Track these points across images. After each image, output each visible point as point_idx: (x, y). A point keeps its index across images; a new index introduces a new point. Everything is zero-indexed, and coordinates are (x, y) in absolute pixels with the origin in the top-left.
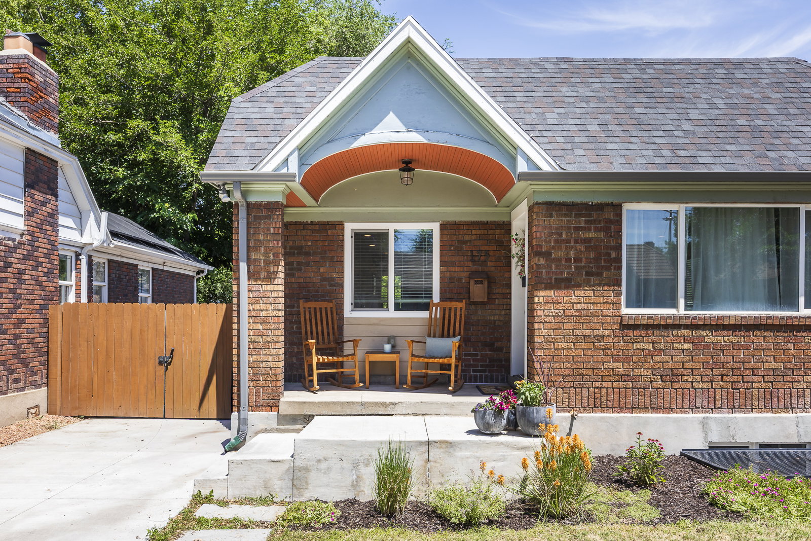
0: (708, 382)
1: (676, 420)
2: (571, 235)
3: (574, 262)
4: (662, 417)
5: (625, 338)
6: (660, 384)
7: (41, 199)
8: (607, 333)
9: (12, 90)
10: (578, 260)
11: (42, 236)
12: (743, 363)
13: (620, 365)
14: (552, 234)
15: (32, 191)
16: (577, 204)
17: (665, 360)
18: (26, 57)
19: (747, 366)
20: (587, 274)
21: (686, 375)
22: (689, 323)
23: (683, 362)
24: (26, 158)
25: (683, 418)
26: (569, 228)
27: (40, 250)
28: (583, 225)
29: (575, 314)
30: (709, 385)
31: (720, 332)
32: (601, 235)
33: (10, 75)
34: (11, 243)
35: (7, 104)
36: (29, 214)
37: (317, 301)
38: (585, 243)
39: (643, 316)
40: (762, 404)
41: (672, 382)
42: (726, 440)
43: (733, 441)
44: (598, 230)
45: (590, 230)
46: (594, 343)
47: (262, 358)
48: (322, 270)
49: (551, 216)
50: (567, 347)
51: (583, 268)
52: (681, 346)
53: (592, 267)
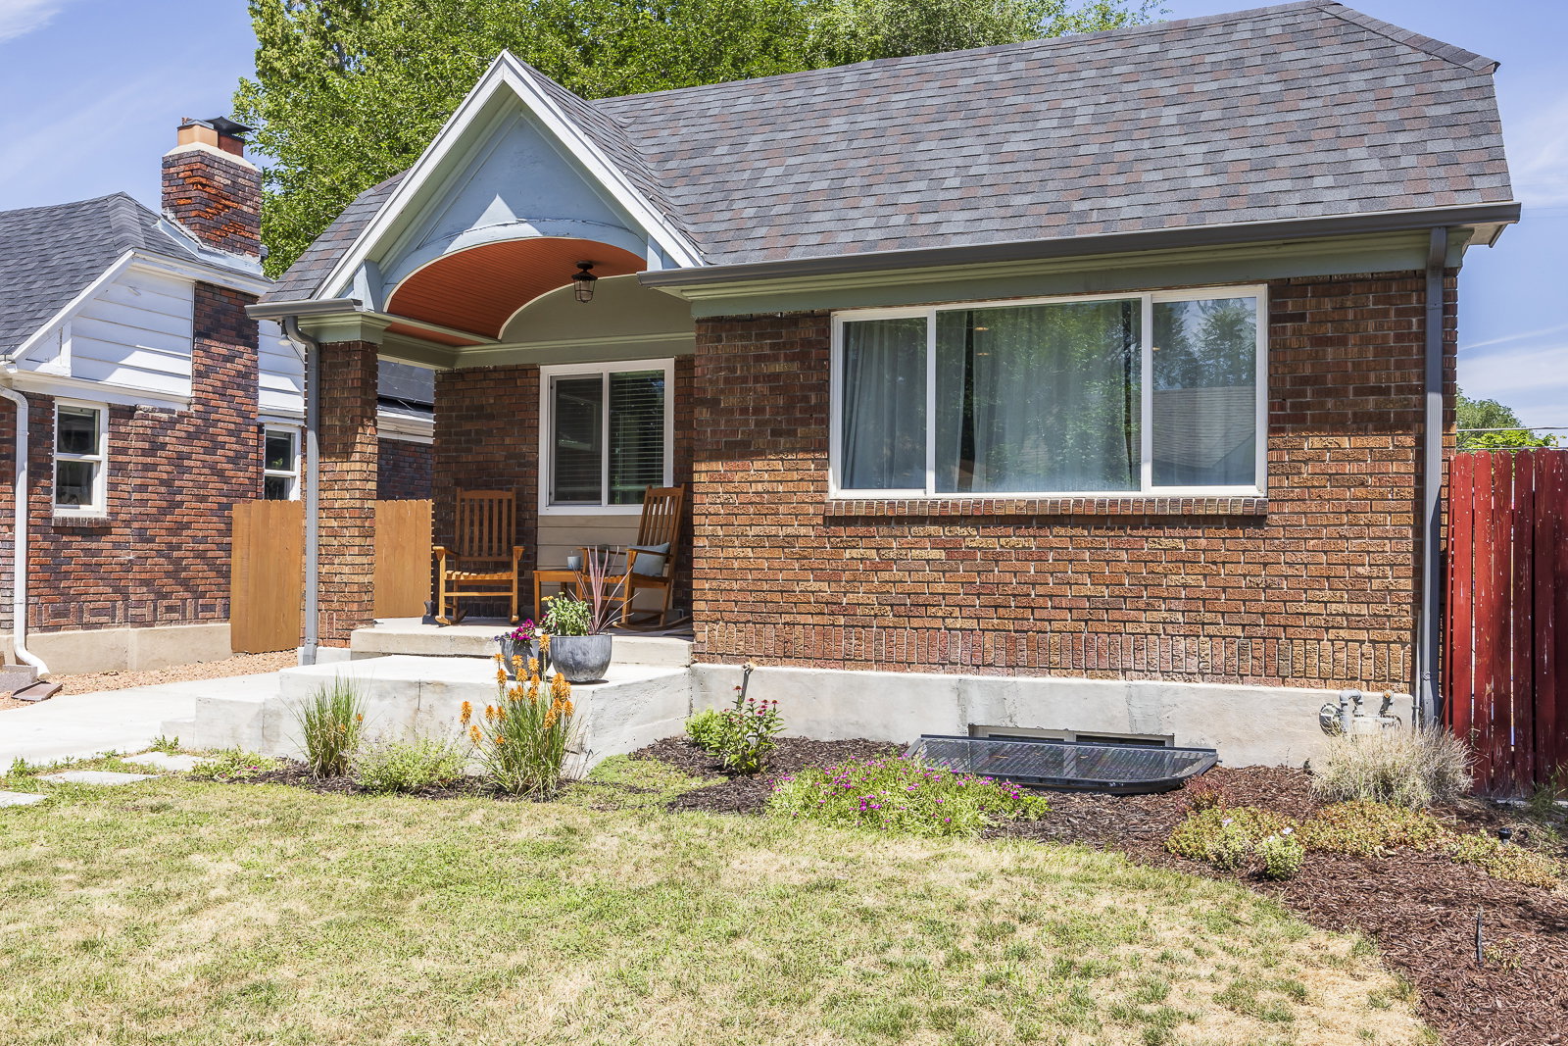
0: (971, 618)
1: (913, 683)
2: (748, 370)
3: (753, 414)
4: (890, 678)
5: (832, 540)
6: (890, 620)
7: (225, 352)
8: (803, 531)
9: (182, 202)
10: (758, 410)
11: (225, 404)
12: (1034, 584)
13: (824, 586)
14: (721, 369)
15: (207, 342)
16: (759, 318)
17: (897, 578)
18: (200, 154)
19: (1040, 590)
20: (774, 433)
21: (934, 606)
22: (936, 512)
23: (928, 582)
24: (197, 296)
25: (925, 681)
26: (745, 358)
27: (220, 424)
28: (767, 352)
29: (753, 500)
30: (972, 624)
31: (991, 530)
32: (795, 367)
33: (181, 182)
34: (165, 416)
35: (177, 222)
36: (199, 375)
37: (502, 489)
38: (770, 381)
39: (859, 502)
40: (1067, 661)
41: (909, 617)
42: (997, 723)
43: (1011, 725)
44: (789, 359)
45: (776, 359)
46: (783, 548)
47: (336, 568)
48: (507, 441)
49: (720, 340)
50: (742, 555)
51: (767, 422)
52: (923, 554)
53: (781, 422)
